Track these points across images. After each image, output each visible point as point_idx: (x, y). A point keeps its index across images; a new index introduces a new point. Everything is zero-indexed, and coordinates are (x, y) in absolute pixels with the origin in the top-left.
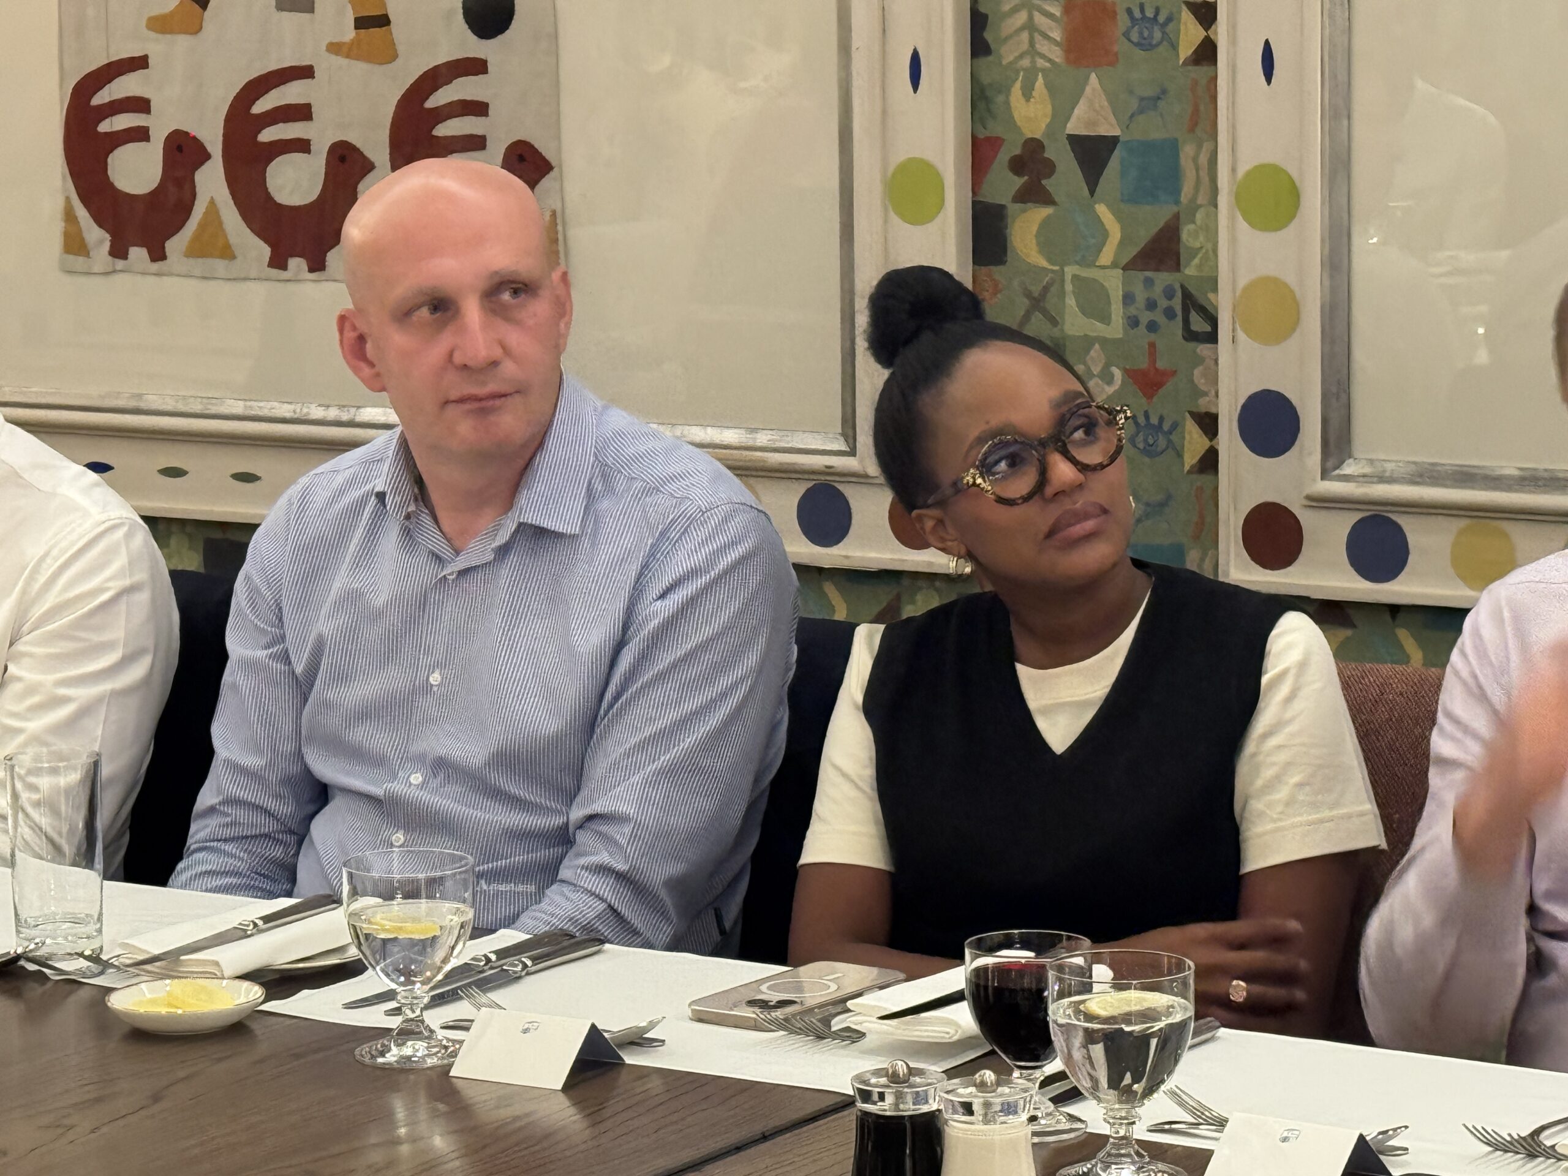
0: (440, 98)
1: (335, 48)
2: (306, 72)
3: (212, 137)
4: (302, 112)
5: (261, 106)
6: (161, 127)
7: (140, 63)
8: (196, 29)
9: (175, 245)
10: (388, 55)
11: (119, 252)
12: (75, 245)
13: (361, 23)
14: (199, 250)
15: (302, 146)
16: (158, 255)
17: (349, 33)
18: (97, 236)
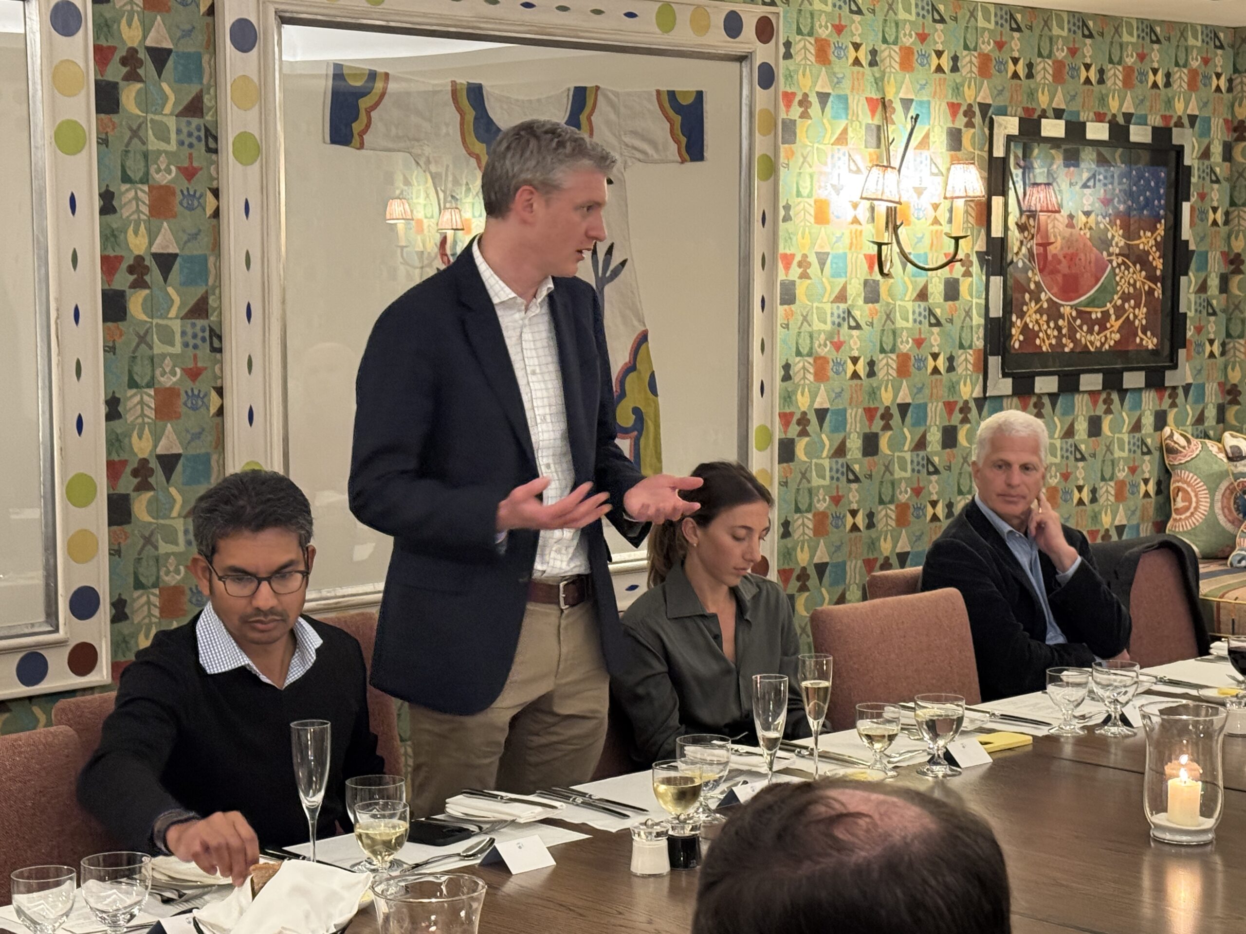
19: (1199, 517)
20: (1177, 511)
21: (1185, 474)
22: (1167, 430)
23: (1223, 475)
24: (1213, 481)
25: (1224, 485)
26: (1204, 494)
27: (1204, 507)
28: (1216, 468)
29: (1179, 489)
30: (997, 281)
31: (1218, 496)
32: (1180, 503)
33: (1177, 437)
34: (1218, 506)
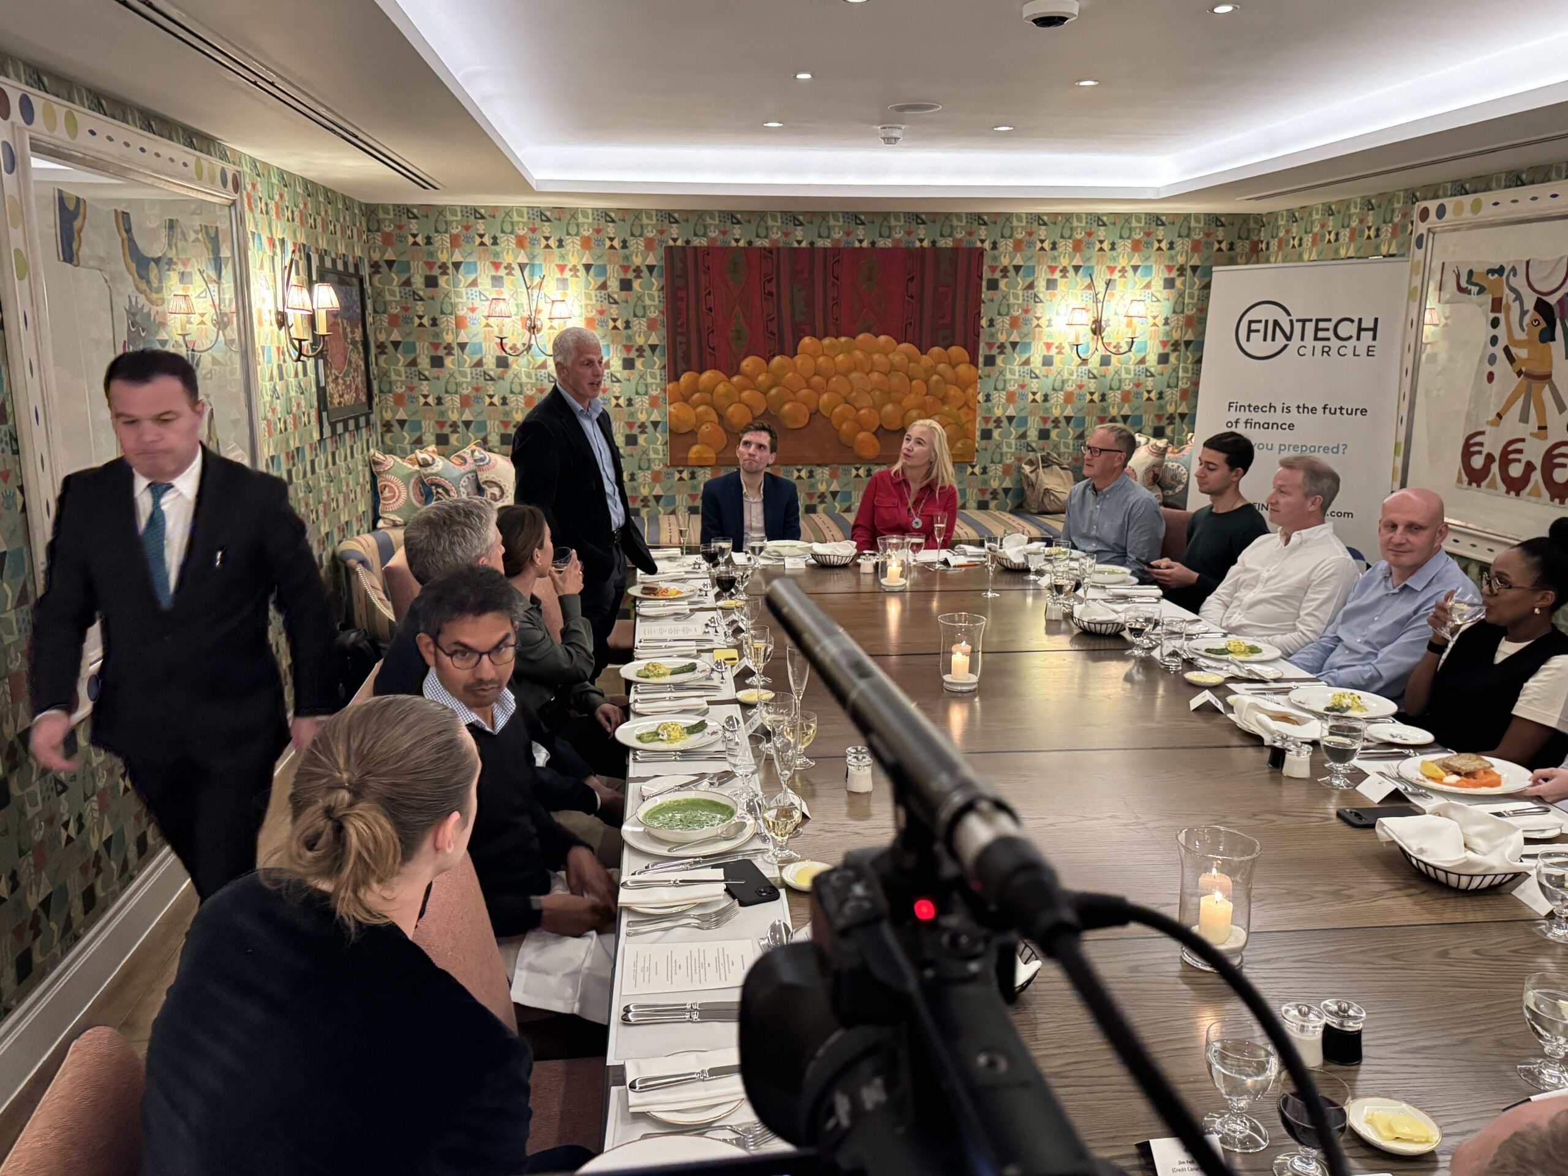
0: (1556, 452)
1: (1532, 434)
2: (1523, 440)
3: (1497, 456)
4: (1520, 451)
5: (1511, 448)
6: (1485, 451)
7: (1482, 433)
8: (1498, 425)
9: (1484, 484)
10: (1545, 438)
11: (1470, 484)
12: (1460, 480)
13: (1540, 428)
14: (1489, 486)
15: (1519, 461)
16: (1479, 486)
17: (1536, 430)
18: (1465, 479)
19: (401, 501)
20: (384, 499)
21: (389, 477)
22: (372, 451)
23: (411, 475)
24: (406, 479)
25: (412, 481)
26: (403, 488)
27: (404, 495)
28: (406, 472)
29: (385, 486)
30: (321, 362)
31: (411, 488)
32: (387, 493)
33: (377, 454)
34: (411, 494)
